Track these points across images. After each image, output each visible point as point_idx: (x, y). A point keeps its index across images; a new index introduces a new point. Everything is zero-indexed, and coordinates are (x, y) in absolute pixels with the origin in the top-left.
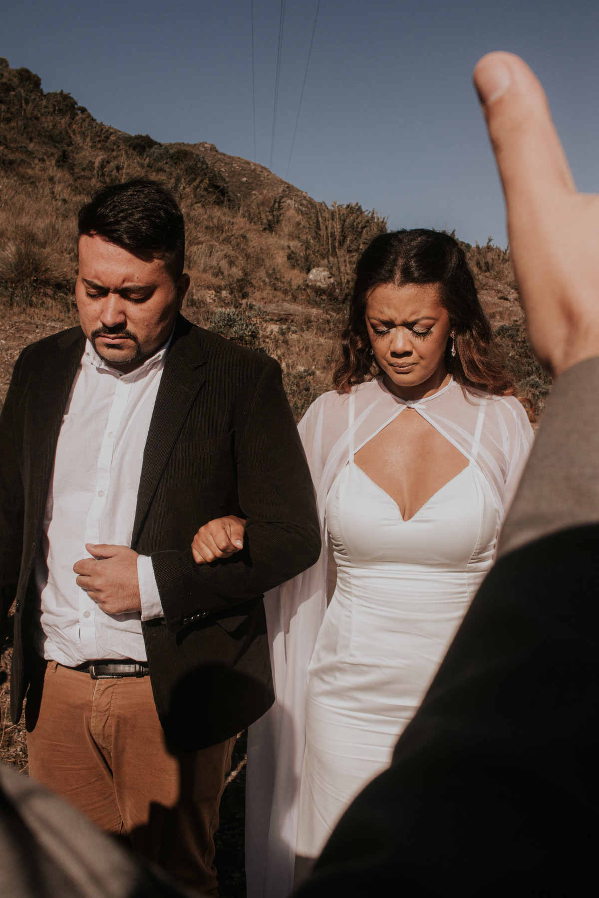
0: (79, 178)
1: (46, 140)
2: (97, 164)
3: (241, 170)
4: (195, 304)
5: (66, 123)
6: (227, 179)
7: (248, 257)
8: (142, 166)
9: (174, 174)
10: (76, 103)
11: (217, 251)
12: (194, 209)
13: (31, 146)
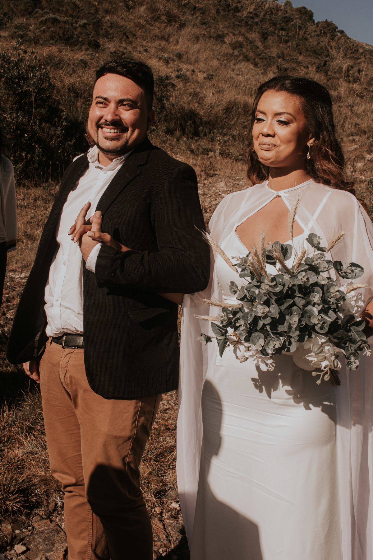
1: (311, 54)
2: (344, 69)
10: (337, 28)
13: (301, 58)
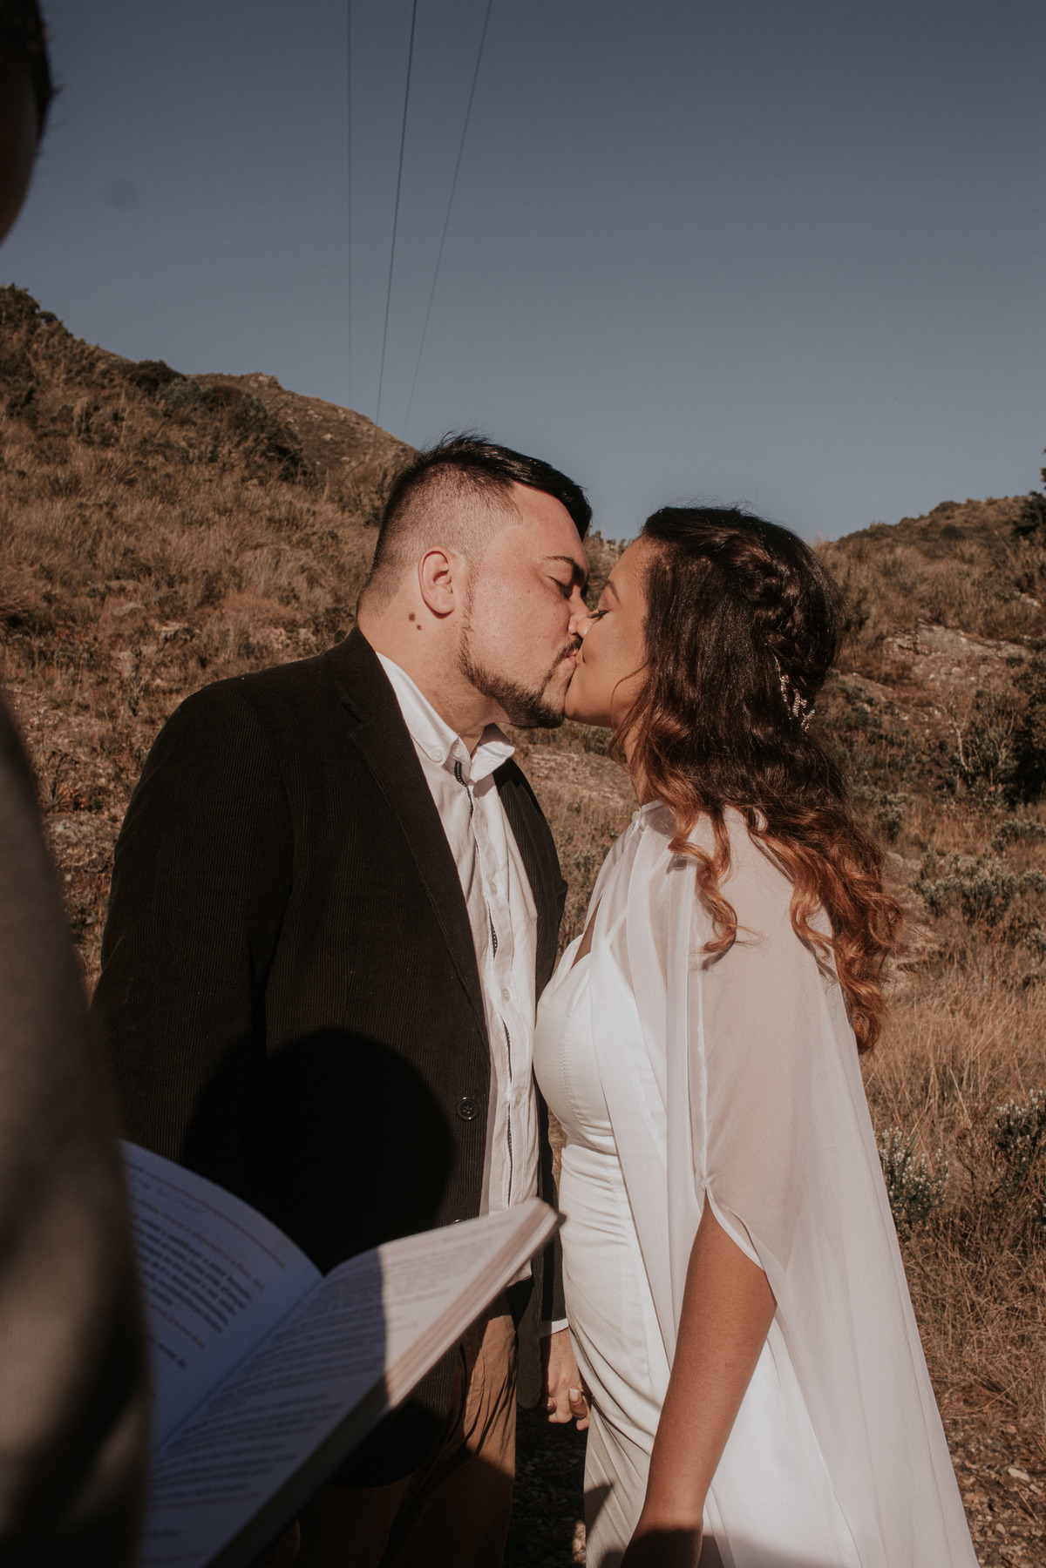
0: (46, 435)
2: (77, 411)
3: (324, 420)
4: (253, 652)
5: (20, 340)
6: (300, 437)
7: (340, 570)
8: (154, 414)
9: (210, 430)
10: (37, 306)
11: (288, 561)
12: (247, 489)
